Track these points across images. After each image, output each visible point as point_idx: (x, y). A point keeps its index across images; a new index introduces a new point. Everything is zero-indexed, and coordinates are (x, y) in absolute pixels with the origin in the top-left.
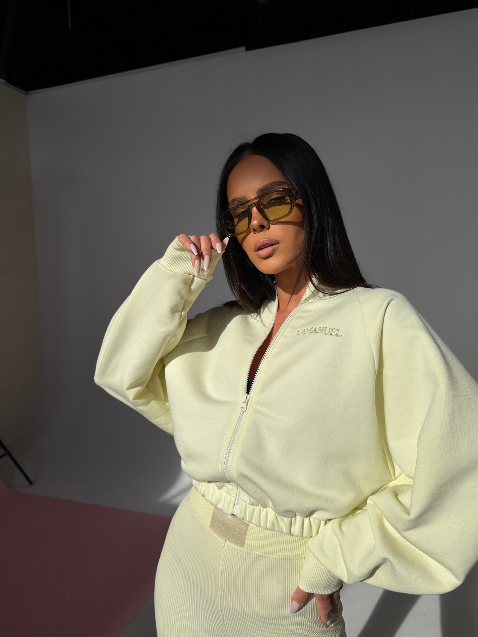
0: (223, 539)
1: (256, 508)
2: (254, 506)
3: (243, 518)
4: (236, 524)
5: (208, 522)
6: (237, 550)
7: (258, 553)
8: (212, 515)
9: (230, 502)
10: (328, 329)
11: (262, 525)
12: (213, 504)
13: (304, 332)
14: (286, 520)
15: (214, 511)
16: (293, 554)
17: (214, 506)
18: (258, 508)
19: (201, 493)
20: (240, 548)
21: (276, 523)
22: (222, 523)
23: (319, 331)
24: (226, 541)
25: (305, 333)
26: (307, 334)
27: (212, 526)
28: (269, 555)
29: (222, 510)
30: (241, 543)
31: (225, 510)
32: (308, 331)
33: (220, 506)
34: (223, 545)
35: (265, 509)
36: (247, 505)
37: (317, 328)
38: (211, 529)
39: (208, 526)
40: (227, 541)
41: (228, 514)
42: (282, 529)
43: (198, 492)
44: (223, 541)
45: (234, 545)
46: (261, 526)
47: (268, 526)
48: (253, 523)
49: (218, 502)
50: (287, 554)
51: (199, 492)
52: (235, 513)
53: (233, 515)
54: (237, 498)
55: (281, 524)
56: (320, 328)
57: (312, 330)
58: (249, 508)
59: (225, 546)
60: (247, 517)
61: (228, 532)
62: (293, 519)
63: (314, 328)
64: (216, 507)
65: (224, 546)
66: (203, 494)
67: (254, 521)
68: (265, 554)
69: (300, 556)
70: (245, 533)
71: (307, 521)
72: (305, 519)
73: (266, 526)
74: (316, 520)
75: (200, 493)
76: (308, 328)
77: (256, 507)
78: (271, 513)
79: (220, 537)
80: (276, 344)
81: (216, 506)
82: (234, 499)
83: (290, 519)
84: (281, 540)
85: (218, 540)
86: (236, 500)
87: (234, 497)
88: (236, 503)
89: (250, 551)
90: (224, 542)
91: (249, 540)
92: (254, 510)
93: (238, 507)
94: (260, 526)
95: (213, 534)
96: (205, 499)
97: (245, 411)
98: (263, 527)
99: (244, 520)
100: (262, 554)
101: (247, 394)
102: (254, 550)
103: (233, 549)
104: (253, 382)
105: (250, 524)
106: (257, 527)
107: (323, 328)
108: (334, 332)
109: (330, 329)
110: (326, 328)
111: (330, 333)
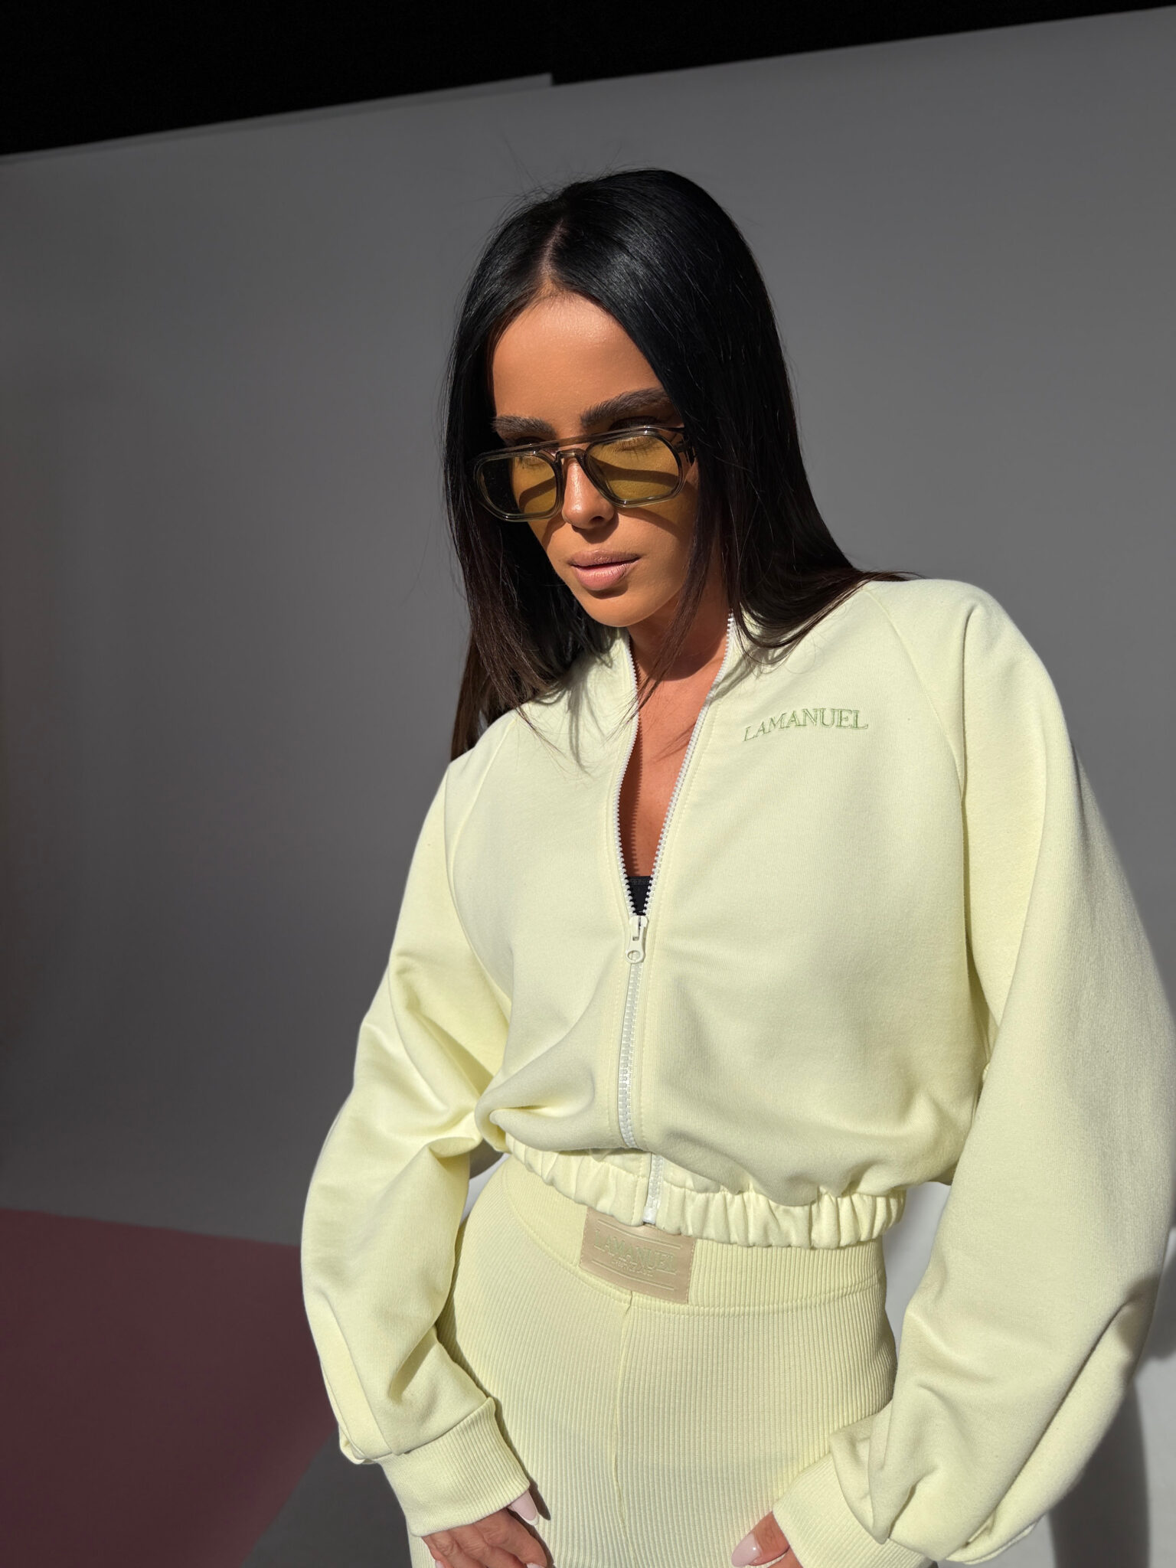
0: (625, 1290)
1: (714, 1196)
2: (708, 1194)
3: (679, 1229)
4: (658, 1245)
5: (573, 1246)
6: (669, 1312)
7: (727, 1310)
8: (585, 1229)
9: (635, 1191)
10: (828, 714)
11: (734, 1237)
12: (583, 1203)
13: (764, 730)
14: (799, 1212)
15: (587, 1219)
16: (814, 1293)
17: (586, 1207)
18: (718, 1196)
19: (545, 1177)
20: (677, 1306)
21: (772, 1225)
22: (618, 1248)
23: (805, 720)
24: (634, 1293)
25: (767, 730)
26: (775, 732)
27: (586, 1258)
28: (757, 1308)
29: (612, 1216)
30: (680, 1292)
31: (622, 1215)
32: (774, 725)
33: (604, 1205)
34: (627, 1306)
35: (738, 1198)
36: (685, 1192)
37: (800, 717)
38: (584, 1267)
39: (575, 1261)
40: (638, 1294)
41: (633, 1223)
42: (787, 1235)
43: (533, 1174)
44: (626, 1294)
45: (658, 1300)
46: (732, 1240)
47: (753, 1237)
48: (707, 1239)
49: (599, 1194)
50: (800, 1295)
51: (536, 1174)
52: (649, 1218)
53: (645, 1223)
54: (652, 1178)
55: (786, 1224)
56: (806, 712)
57: (786, 720)
58: (693, 1200)
59: (632, 1307)
60: (689, 1223)
61: (636, 1270)
62: (814, 1207)
63: (789, 715)
64: (591, 1209)
65: (629, 1308)
66: (549, 1178)
67: (711, 1231)
68: (745, 1306)
69: (832, 1293)
70: (686, 1265)
71: (845, 1204)
72: (839, 1199)
73: (747, 1238)
74: (865, 1197)
75: (541, 1177)
76: (771, 715)
77: (711, 1195)
78: (756, 1202)
79: (613, 1285)
80: (695, 773)
81: (593, 1206)
82: (643, 1181)
83: (807, 1208)
84: (783, 1262)
85: (610, 1296)
86: (651, 1184)
87: (643, 1176)
88: (650, 1191)
89: (706, 1309)
90: (629, 1297)
91: (699, 1282)
92: (707, 1203)
93: (657, 1202)
94: (730, 1243)
95: (593, 1280)
96: (560, 1192)
97: (642, 961)
98: (736, 1243)
99: (680, 1234)
100: (737, 1308)
101: (638, 917)
102: (717, 1303)
103: (655, 1311)
104: (652, 879)
105: (699, 1241)
106: (720, 1245)
107: (816, 710)
108: (847, 719)
109: (833, 710)
110: (824, 709)
111: (836, 724)
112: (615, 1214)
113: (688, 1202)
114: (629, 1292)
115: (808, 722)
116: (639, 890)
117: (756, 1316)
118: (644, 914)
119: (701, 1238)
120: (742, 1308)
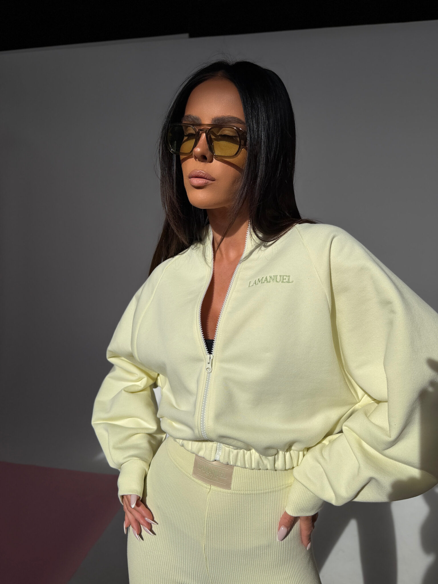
0: (208, 485)
1: (240, 451)
2: (238, 450)
3: (228, 463)
4: (220, 468)
5: (190, 469)
6: (224, 493)
7: (245, 492)
8: (194, 462)
9: (212, 448)
10: (278, 277)
11: (247, 466)
12: (193, 453)
13: (256, 283)
14: (271, 458)
15: (195, 459)
16: (277, 486)
17: (194, 455)
19: (180, 444)
20: (227, 490)
21: (261, 462)
22: (206, 469)
23: (270, 280)
24: (211, 486)
25: (257, 284)
26: (260, 284)
27: (195, 473)
28: (256, 492)
29: (204, 458)
30: (227, 485)
31: (207, 458)
32: (259, 282)
33: (201, 454)
34: (209, 490)
35: (249, 452)
36: (230, 449)
37: (268, 278)
38: (194, 476)
39: (191, 473)
40: (213, 486)
41: (211, 460)
42: (266, 466)
44: (209, 486)
45: (220, 488)
46: (246, 467)
47: (253, 466)
48: (238, 466)
50: (271, 487)
52: (218, 459)
53: (215, 460)
54: (218, 444)
55: (266, 462)
56: (271, 277)
57: (263, 280)
58: (233, 452)
59: (211, 490)
60: (231, 461)
61: (212, 477)
62: (276, 456)
63: (265, 278)
64: (196, 455)
65: (210, 491)
66: (182, 444)
67: (239, 464)
68: (251, 491)
69: (283, 486)
70: (230, 476)
71: (288, 454)
72: (285, 453)
73: (251, 466)
74: (295, 451)
76: (258, 278)
77: (239, 450)
78: (255, 454)
79: (204, 483)
81: (197, 454)
82: (215, 445)
83: (273, 457)
84: (265, 475)
85: (203, 486)
86: (218, 446)
88: (218, 449)
89: (237, 492)
90: (210, 487)
91: (235, 482)
92: (238, 453)
93: (220, 453)
94: (245, 468)
95: (197, 481)
96: (185, 449)
97: (211, 372)
98: (248, 468)
99: (228, 464)
100: (249, 492)
101: (209, 355)
102: (241, 490)
103: (219, 492)
104: (214, 341)
105: (235, 467)
106: (242, 469)
107: (274, 276)
108: (285, 279)
109: (280, 276)
110: (277, 276)
111: (281, 281)
112: (205, 457)
113: (231, 453)
114: (210, 485)
115: (271, 280)
116: (209, 345)
117: (255, 495)
118: (212, 354)
119: (235, 466)
120: (250, 492)
